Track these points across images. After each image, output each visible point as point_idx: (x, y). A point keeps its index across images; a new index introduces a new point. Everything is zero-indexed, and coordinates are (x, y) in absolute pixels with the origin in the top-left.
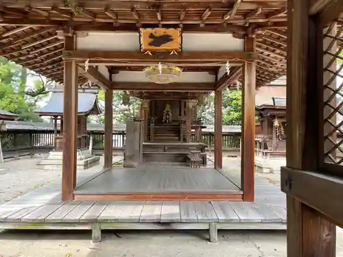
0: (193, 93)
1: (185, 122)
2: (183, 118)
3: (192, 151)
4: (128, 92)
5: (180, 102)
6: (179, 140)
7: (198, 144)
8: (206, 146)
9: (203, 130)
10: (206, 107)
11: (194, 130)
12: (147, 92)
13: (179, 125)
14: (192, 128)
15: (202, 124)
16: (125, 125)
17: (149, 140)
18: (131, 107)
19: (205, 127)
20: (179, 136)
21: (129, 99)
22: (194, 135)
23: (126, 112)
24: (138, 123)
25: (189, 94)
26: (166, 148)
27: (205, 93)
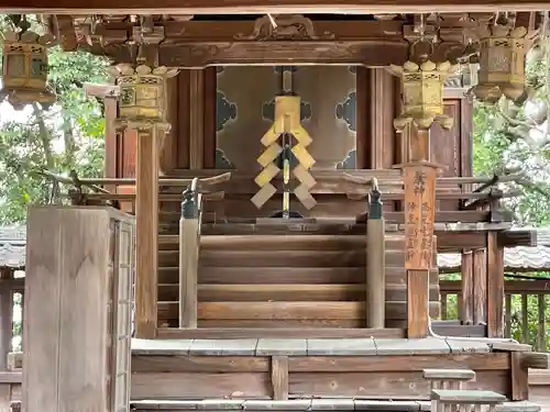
0: (445, 24)
1: (397, 205)
2: (384, 180)
3: (445, 393)
4: (37, 22)
5: (365, 79)
6: (363, 321)
7: (480, 344)
8: (529, 362)
9: (514, 256)
10: (531, 109)
11: (452, 259)
12: (157, 21)
13: (361, 227)
14: (447, 242)
15: (509, 217)
16: (18, 231)
17: (169, 320)
18: (55, 117)
19: (524, 239)
20: (361, 296)
21: (42, 67)
22: (455, 287)
23: (22, 151)
24: (103, 214)
25: (419, 29)
26: (279, 372)
27: (522, 19)
